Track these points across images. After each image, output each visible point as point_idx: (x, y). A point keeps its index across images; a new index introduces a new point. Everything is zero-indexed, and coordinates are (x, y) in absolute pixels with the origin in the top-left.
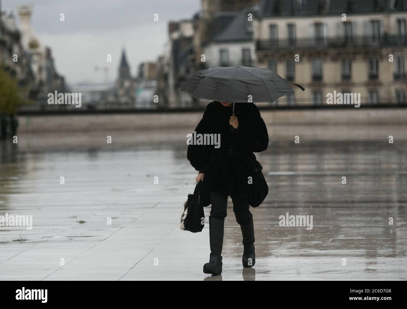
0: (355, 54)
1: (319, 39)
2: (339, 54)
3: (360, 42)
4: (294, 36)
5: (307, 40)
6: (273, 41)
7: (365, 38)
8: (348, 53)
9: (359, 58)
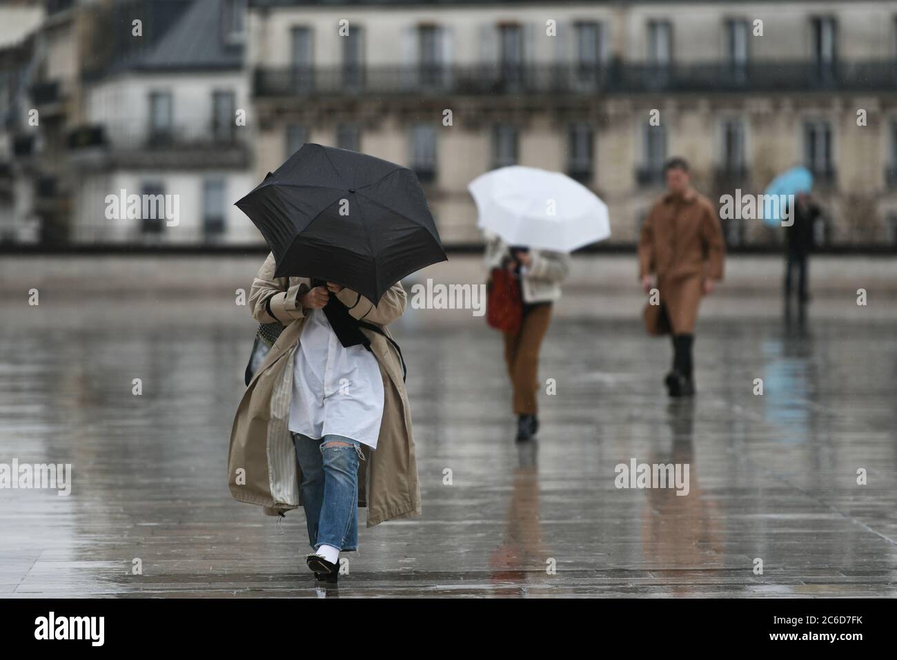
0: (531, 111)
1: (429, 69)
2: (487, 111)
3: (543, 80)
4: (360, 60)
5: (397, 70)
6: (300, 72)
7: (558, 70)
8: (509, 110)
9: (542, 123)
